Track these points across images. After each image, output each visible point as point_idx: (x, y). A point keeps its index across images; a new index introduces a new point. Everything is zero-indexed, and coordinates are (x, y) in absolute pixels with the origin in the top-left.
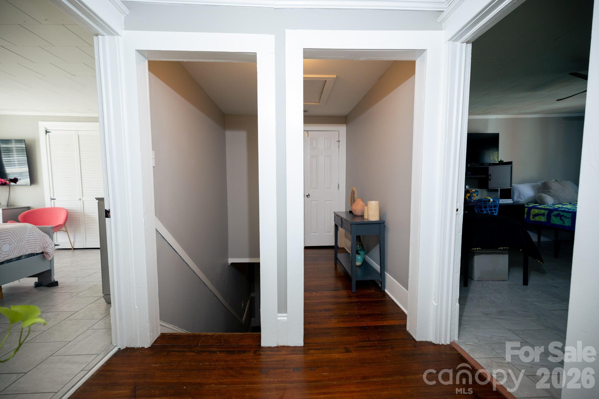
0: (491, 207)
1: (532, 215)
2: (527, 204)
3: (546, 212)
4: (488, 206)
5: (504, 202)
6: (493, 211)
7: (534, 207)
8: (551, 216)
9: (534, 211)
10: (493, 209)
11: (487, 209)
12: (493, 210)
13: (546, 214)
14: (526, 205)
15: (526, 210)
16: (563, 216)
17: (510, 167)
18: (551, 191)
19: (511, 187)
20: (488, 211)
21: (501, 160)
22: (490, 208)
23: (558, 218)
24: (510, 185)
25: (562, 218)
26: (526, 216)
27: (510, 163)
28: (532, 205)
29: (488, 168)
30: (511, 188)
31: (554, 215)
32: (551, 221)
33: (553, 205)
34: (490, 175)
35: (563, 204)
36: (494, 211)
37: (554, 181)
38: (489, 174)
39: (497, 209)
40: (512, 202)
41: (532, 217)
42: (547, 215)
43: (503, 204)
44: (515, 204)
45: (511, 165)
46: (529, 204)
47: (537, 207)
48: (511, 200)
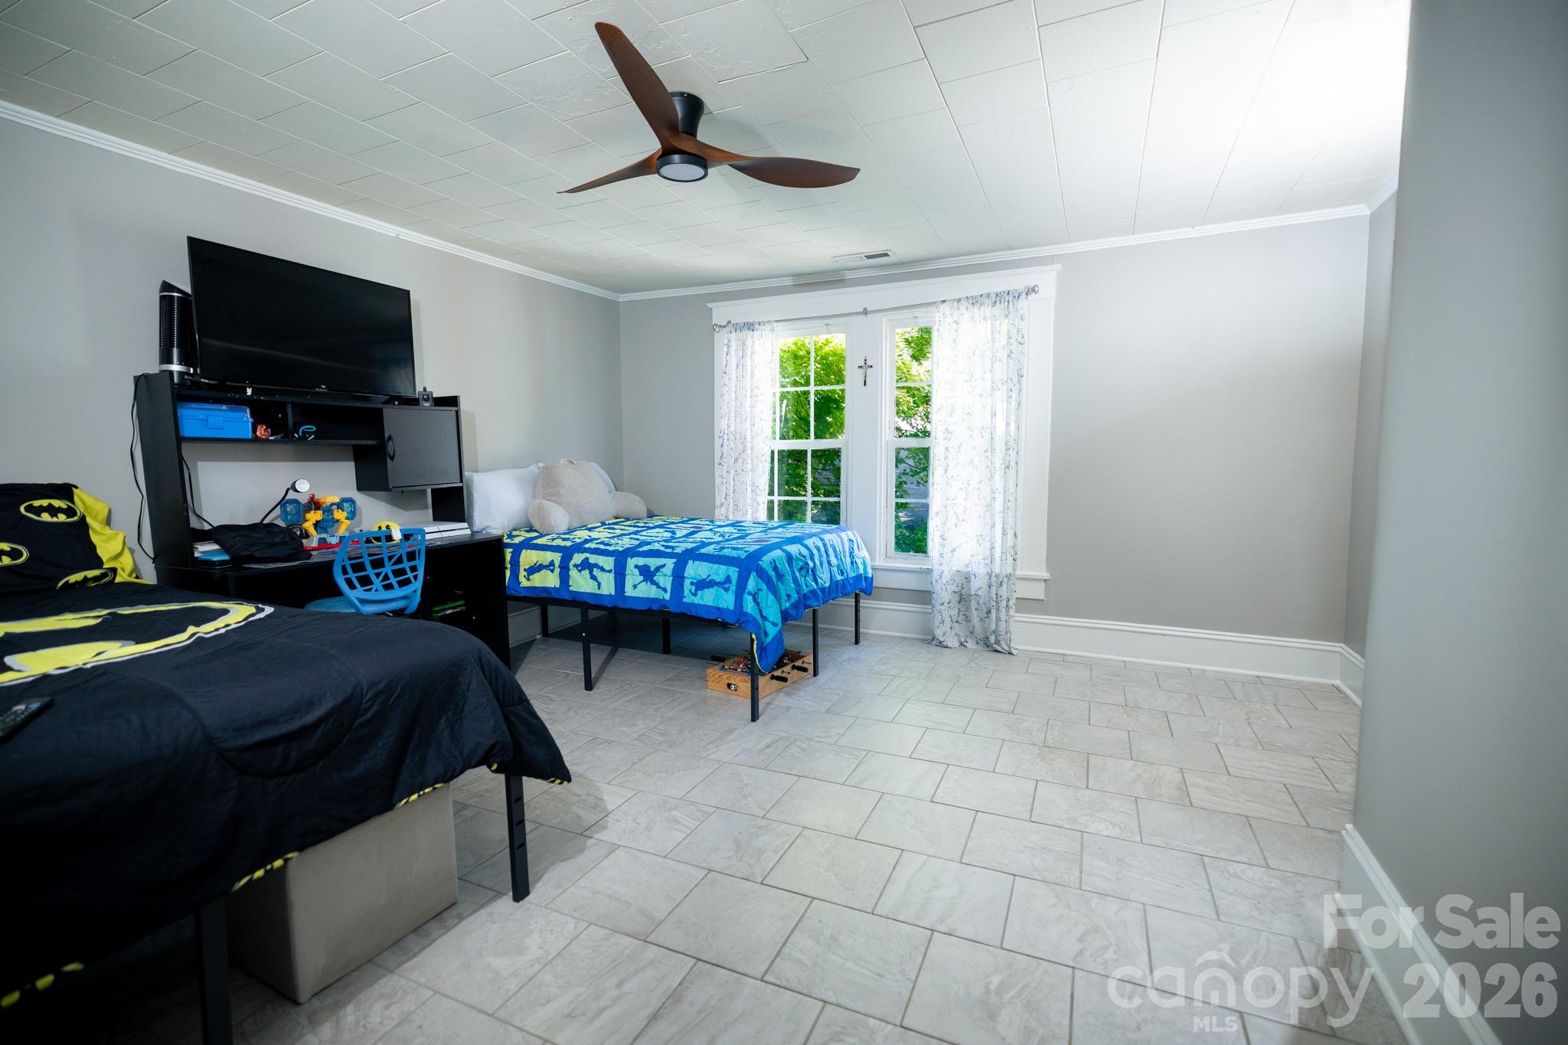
0: (400, 561)
1: (525, 570)
2: (510, 536)
3: (556, 557)
4: (386, 560)
5: (445, 534)
6: (406, 574)
7: (528, 544)
8: (568, 569)
9: (528, 558)
10: (406, 565)
11: (383, 571)
12: (408, 571)
13: (557, 564)
14: (506, 537)
15: (508, 553)
16: (596, 566)
17: (454, 413)
18: (562, 490)
19: (461, 481)
20: (391, 575)
21: (425, 389)
22: (394, 564)
23: (586, 572)
24: (459, 477)
25: (596, 572)
26: (508, 573)
27: (452, 401)
28: (521, 539)
29: (381, 410)
30: (461, 485)
31: (575, 566)
32: (570, 584)
33: (570, 531)
34: (390, 438)
35: (589, 526)
36: (410, 575)
37: (566, 462)
38: (387, 436)
39: (421, 563)
40: (468, 532)
41: (525, 576)
42: (559, 567)
43: (439, 543)
44: (479, 537)
45: (456, 409)
46: (514, 533)
47: (535, 542)
48: (465, 525)
